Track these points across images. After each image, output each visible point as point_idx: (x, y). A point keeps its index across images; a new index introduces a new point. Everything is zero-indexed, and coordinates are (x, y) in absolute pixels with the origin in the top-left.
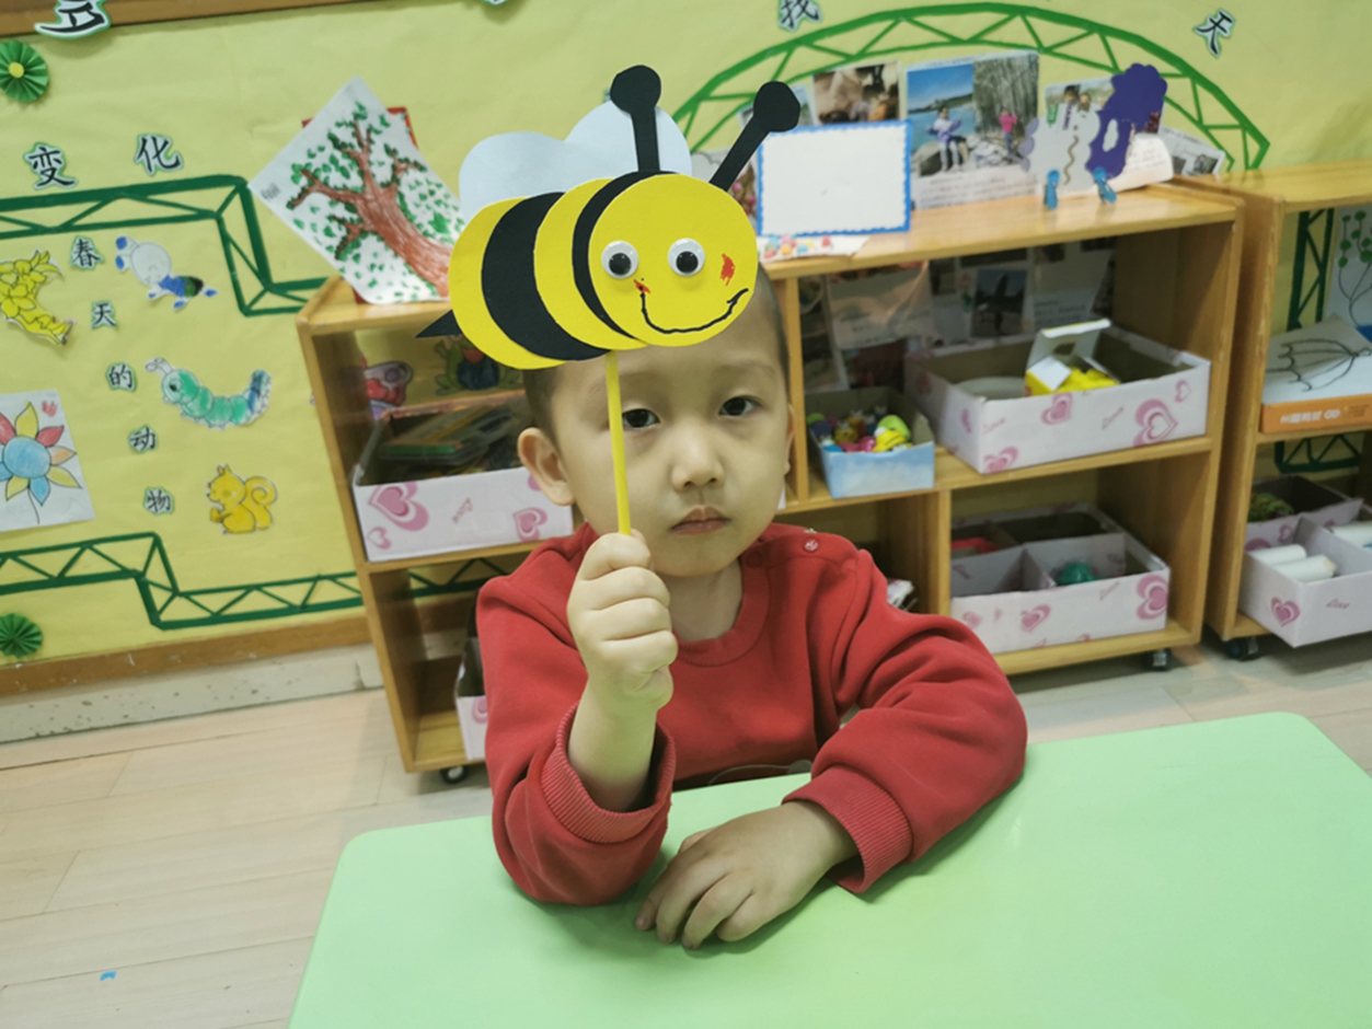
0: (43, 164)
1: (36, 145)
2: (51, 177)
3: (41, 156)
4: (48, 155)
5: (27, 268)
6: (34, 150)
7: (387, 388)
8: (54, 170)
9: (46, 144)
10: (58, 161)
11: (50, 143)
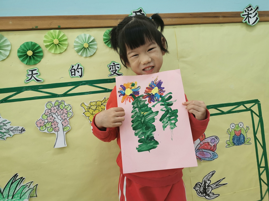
0: (113, 69)
1: (112, 62)
2: (115, 73)
3: (113, 66)
4: (115, 65)
5: (100, 103)
6: (111, 64)
7: (211, 145)
8: (116, 70)
9: (115, 62)
10: (118, 67)
11: (116, 62)
